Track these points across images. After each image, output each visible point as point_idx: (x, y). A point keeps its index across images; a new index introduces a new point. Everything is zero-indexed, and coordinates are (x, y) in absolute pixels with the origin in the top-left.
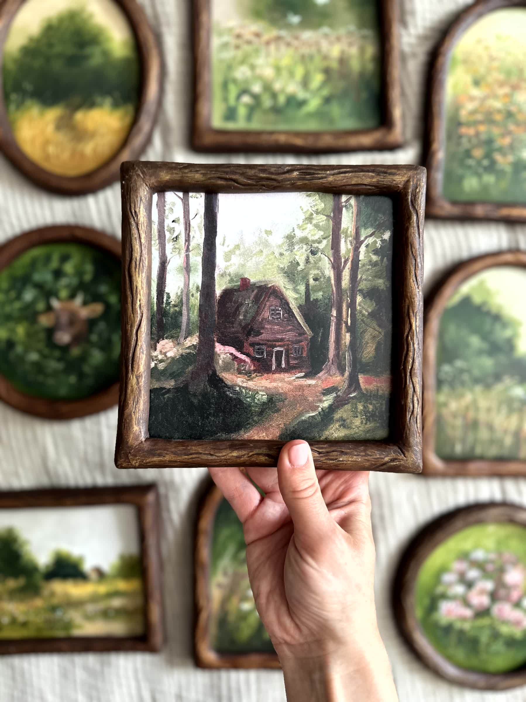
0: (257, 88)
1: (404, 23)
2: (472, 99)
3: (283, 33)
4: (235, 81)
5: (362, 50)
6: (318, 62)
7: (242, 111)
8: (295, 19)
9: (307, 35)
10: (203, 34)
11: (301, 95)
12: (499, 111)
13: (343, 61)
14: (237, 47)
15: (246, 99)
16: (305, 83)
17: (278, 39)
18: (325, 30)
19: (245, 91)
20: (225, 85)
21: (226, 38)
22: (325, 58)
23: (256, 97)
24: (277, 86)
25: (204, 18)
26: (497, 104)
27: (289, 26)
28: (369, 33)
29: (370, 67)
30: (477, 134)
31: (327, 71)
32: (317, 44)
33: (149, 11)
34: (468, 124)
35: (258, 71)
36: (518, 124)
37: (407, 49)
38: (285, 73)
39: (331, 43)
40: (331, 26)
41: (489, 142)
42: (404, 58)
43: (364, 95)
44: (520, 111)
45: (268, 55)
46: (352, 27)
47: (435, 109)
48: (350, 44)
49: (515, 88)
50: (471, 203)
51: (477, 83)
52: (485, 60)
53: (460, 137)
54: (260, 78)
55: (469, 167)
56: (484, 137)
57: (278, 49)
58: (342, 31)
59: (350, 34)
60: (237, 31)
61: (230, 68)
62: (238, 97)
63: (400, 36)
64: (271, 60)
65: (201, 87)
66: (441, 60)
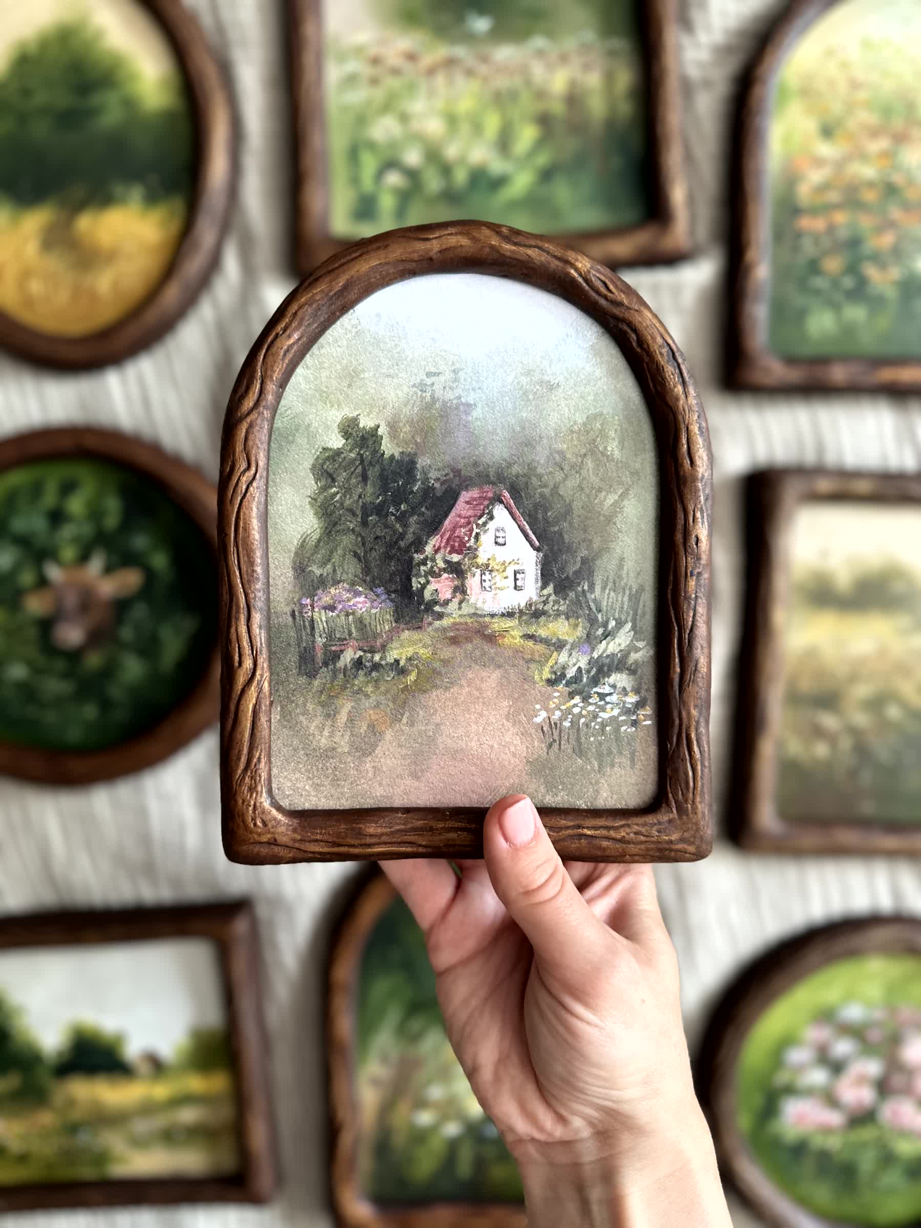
0: (413, 157)
1: (687, 24)
2: (818, 162)
3: (460, 51)
4: (371, 146)
5: (609, 78)
6: (527, 104)
7: (387, 202)
8: (481, 24)
9: (505, 53)
10: (308, 59)
11: (497, 166)
12: (871, 184)
13: (574, 99)
14: (374, 81)
15: (394, 179)
16: (504, 143)
17: (450, 63)
18: (539, 42)
19: (391, 164)
20: (353, 154)
21: (352, 66)
22: (541, 94)
23: (413, 175)
24: (452, 152)
25: (309, 29)
26: (868, 172)
27: (470, 38)
28: (621, 44)
29: (626, 109)
30: (831, 229)
31: (544, 121)
32: (524, 71)
33: (206, 20)
34: (814, 211)
35: (415, 125)
36: (907, 207)
37: (693, 72)
38: (465, 128)
39: (551, 68)
40: (550, 34)
41: (854, 243)
42: (687, 88)
43: (617, 162)
44: (911, 182)
45: (431, 94)
46: (589, 35)
47: (750, 185)
48: (587, 67)
49: (900, 139)
50: (822, 361)
51: (827, 132)
52: (842, 87)
53: (798, 235)
54: (418, 137)
55: (817, 292)
56: (843, 234)
57: (450, 82)
58: (570, 43)
59: (585, 48)
60: (373, 51)
61: (361, 120)
62: (380, 175)
63: (680, 48)
64: (439, 104)
65: (309, 160)
66: (757, 91)
